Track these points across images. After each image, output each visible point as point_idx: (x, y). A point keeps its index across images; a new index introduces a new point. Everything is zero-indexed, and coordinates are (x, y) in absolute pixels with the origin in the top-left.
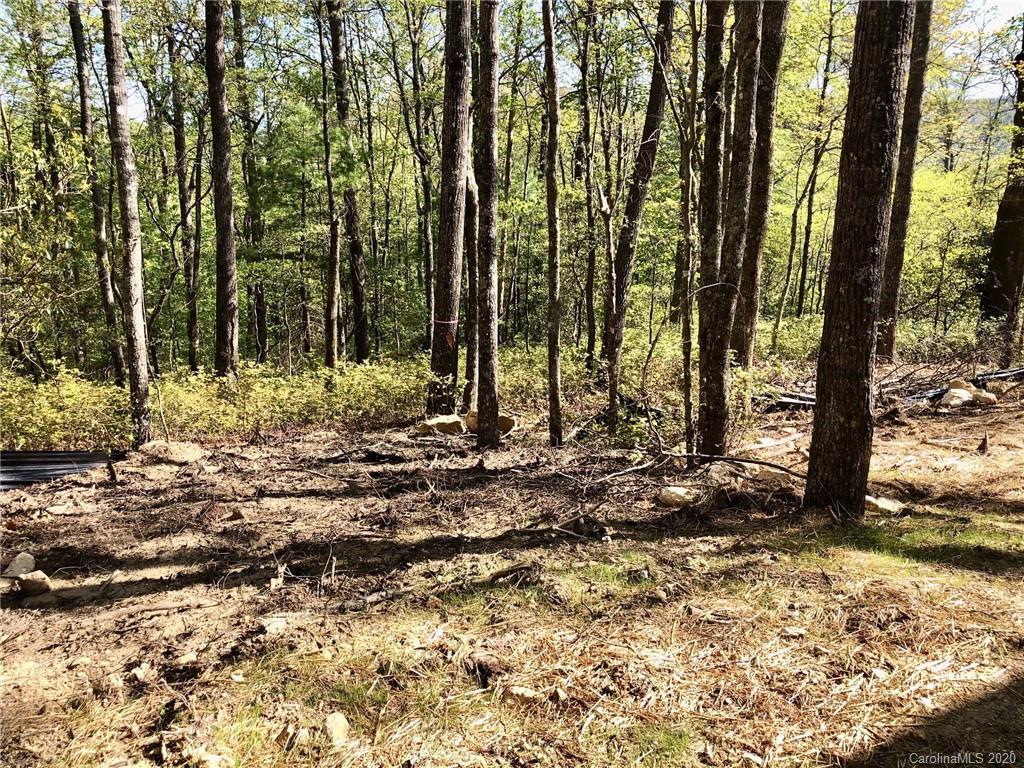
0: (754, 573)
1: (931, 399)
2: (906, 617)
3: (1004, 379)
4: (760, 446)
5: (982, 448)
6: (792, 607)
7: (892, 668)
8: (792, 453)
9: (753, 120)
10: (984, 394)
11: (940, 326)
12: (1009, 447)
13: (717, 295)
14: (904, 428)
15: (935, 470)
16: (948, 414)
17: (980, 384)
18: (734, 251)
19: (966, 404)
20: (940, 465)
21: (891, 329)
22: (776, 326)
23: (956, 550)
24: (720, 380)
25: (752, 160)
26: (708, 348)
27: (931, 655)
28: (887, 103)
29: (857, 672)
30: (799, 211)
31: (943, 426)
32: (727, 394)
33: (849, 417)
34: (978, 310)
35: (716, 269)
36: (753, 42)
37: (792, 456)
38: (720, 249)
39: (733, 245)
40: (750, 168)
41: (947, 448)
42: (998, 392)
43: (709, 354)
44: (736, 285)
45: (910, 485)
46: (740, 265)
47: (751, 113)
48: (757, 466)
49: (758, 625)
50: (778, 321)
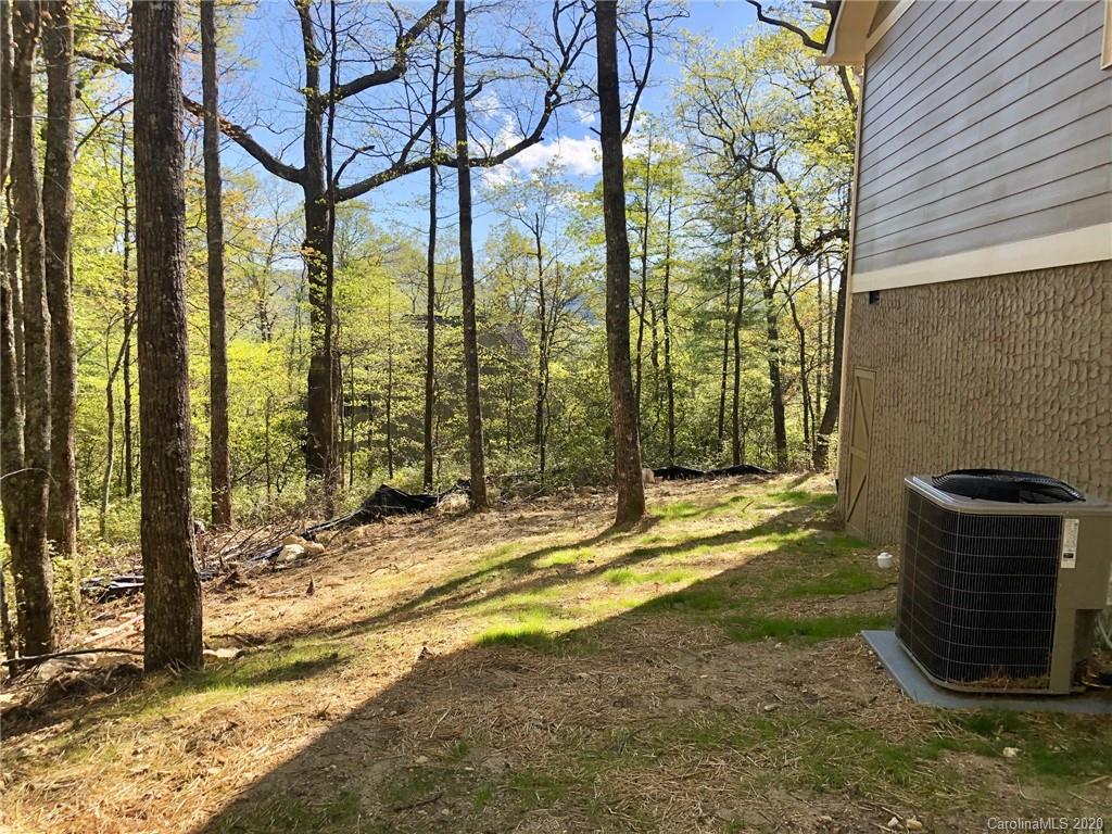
0: (96, 739)
1: (269, 559)
2: (235, 725)
3: (328, 529)
4: (96, 637)
5: (310, 591)
6: (136, 753)
7: (223, 763)
8: (133, 636)
9: (44, 302)
10: (314, 545)
11: (273, 489)
12: (332, 586)
13: (24, 482)
14: (246, 589)
15: (272, 619)
16: (285, 569)
17: (309, 537)
18: (39, 434)
19: (299, 557)
20: (276, 613)
21: (226, 497)
22: (103, 510)
23: (279, 670)
24: (39, 572)
25: (48, 342)
26: (21, 539)
27: (255, 745)
28: (172, 299)
29: (195, 777)
30: (114, 384)
31: (279, 580)
32: (50, 586)
33: (177, 578)
34: (305, 470)
35: (19, 455)
36: (35, 228)
37: (132, 639)
38: (22, 433)
39: (38, 428)
40: (47, 349)
41: (283, 598)
42: (325, 542)
43: (22, 547)
44: (46, 469)
45: (250, 635)
46: (48, 448)
47: (41, 296)
48: (93, 655)
49: (103, 777)
50: (104, 504)
